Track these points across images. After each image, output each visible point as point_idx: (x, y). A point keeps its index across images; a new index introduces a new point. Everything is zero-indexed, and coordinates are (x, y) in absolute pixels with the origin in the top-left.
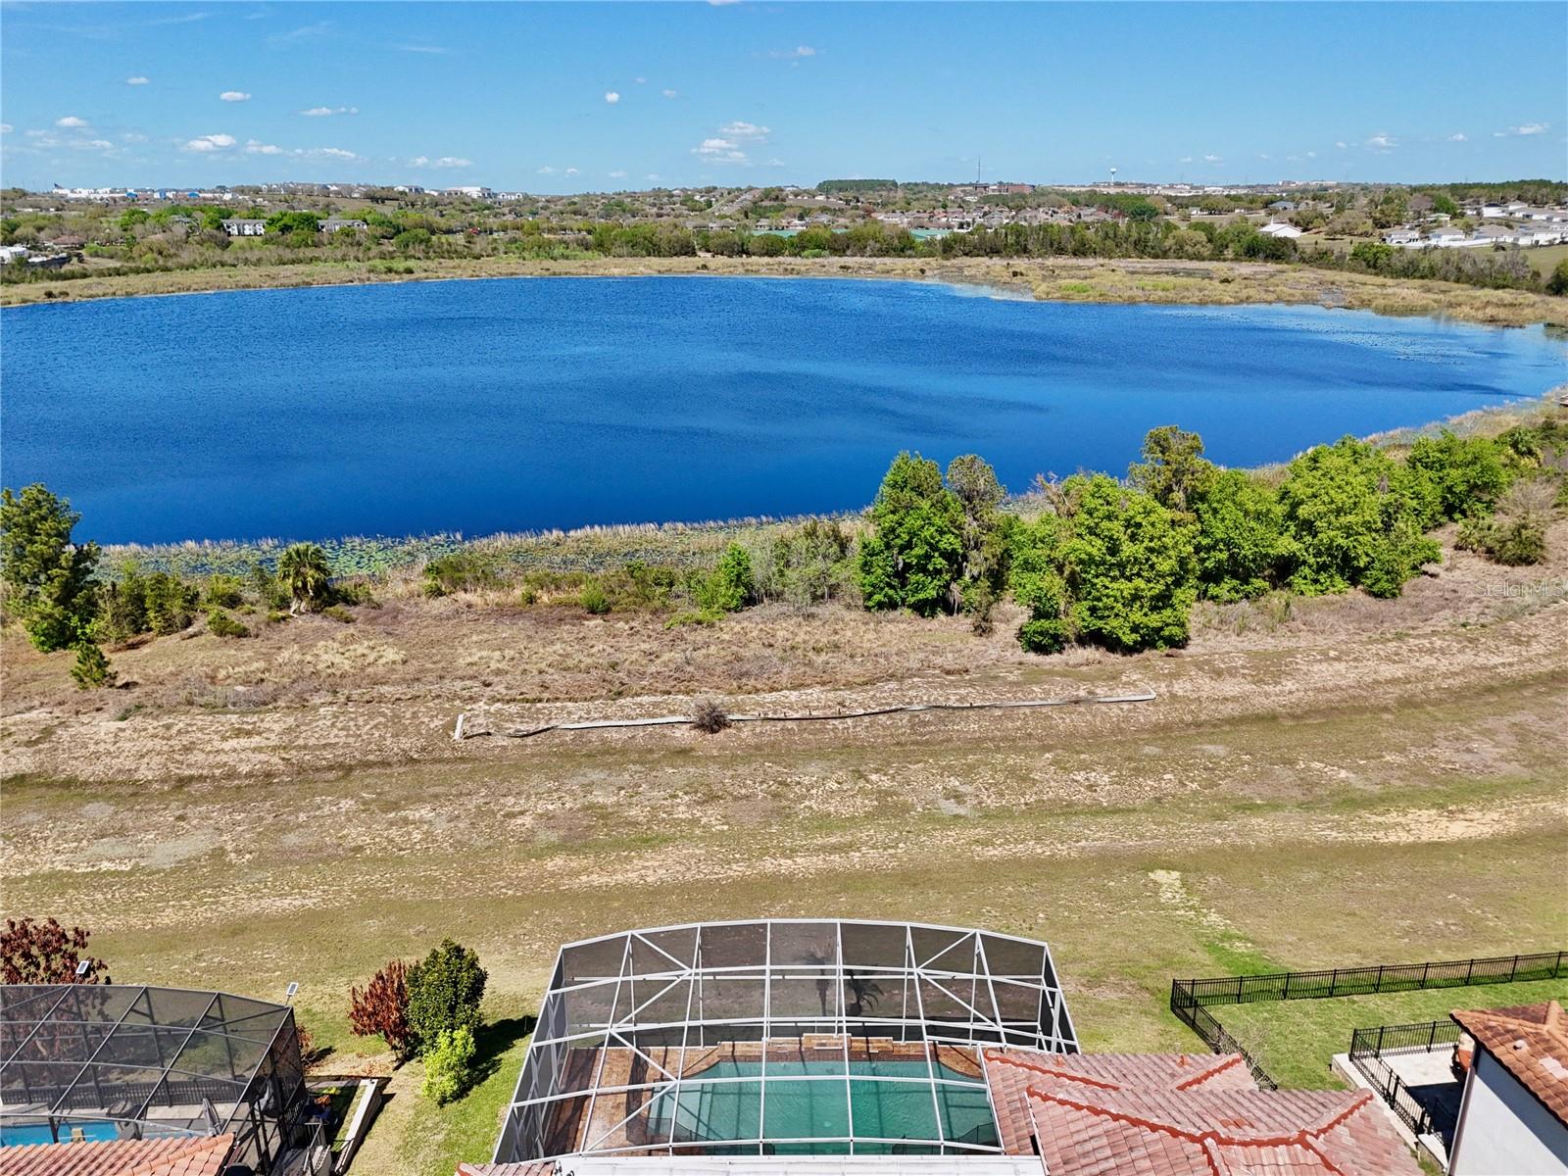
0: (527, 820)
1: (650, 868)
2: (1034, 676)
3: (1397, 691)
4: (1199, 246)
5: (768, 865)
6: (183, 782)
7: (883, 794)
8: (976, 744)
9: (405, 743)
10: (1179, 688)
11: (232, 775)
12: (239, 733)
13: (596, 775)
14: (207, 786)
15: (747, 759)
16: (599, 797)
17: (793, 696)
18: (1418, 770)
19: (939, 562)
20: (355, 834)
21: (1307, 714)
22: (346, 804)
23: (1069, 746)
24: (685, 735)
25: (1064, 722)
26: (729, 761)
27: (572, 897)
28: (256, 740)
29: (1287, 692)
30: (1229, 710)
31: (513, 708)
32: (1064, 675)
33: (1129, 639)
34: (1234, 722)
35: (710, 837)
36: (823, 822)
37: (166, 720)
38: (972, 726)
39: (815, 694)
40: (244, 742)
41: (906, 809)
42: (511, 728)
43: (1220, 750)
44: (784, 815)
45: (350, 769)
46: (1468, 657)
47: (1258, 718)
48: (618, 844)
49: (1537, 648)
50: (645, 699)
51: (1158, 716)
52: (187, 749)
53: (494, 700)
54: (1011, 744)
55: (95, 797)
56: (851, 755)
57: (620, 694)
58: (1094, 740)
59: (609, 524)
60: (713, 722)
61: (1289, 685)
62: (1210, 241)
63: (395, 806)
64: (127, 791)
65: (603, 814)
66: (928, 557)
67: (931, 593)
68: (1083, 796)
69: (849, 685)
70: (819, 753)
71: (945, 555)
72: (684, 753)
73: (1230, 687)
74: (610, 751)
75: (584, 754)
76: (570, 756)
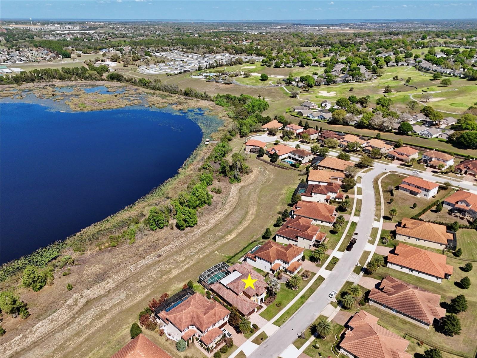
0: (154, 275)
2: (186, 234)
3: (219, 221)
5: (185, 267)
6: (109, 291)
7: (184, 255)
8: (187, 246)
9: (128, 274)
10: (201, 229)
11: (113, 288)
12: (108, 283)
13: (154, 268)
14: (113, 290)
15: (167, 258)
16: (157, 270)
17: (164, 248)
18: (226, 231)
20: (138, 286)
21: (213, 227)
22: (131, 284)
23: (196, 241)
24: (157, 259)
25: (193, 239)
26: (165, 259)
28: (111, 283)
29: (210, 226)
30: (207, 230)
31: (135, 265)
33: (193, 225)
34: (208, 232)
35: (175, 268)
36: (182, 261)
37: (95, 287)
38: (186, 244)
39: (166, 247)
41: (188, 256)
42: (138, 267)
43: (209, 236)
44: (178, 262)
45: (126, 281)
46: (223, 214)
47: (210, 230)
48: (167, 273)
49: (228, 209)
50: (148, 257)
51: (201, 234)
52: (104, 288)
54: (190, 244)
55: (101, 298)
56: (177, 253)
57: (145, 257)
58: (198, 240)
60: (159, 256)
61: (210, 224)
63: (137, 281)
64: (105, 295)
65: (161, 271)
68: (202, 247)
69: (169, 244)
70: (173, 254)
72: (159, 261)
73: (205, 227)
74: (151, 265)
75: (149, 267)
76: (147, 267)
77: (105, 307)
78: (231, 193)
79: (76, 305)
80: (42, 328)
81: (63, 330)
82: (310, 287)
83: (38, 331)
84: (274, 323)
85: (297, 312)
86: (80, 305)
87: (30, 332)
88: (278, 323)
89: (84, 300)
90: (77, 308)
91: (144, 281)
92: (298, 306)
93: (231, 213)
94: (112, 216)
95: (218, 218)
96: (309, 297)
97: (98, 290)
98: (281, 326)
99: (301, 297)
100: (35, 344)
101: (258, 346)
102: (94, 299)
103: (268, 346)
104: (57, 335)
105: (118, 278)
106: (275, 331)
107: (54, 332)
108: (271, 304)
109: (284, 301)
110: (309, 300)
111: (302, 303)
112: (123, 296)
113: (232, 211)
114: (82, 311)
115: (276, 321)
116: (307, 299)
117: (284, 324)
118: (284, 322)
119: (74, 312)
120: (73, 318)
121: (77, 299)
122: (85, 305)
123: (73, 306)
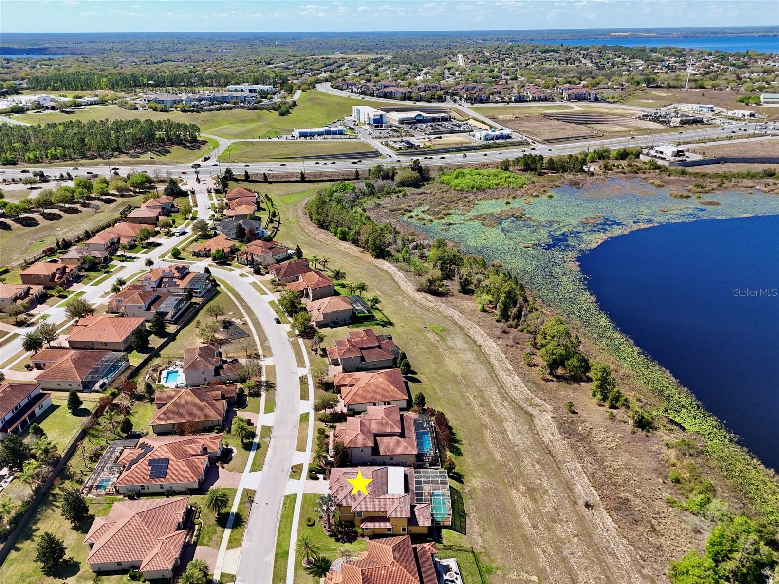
0: (538, 482)
6: (537, 434)
7: (568, 539)
8: (600, 560)
9: (560, 458)
12: (553, 434)
13: (560, 489)
14: (537, 437)
15: (576, 514)
16: (551, 491)
17: (609, 521)
20: (527, 460)
22: (538, 456)
24: (582, 502)
26: (574, 510)
28: (552, 437)
35: (537, 509)
37: (553, 423)
38: (609, 559)
39: (612, 525)
40: (550, 436)
42: (573, 472)
45: (549, 453)
48: (531, 495)
50: (594, 492)
52: (546, 430)
53: (582, 466)
55: (529, 425)
60: (589, 506)
63: (539, 463)
64: (533, 428)
65: (544, 492)
72: (575, 502)
74: (570, 490)
75: (566, 486)
76: (565, 483)
80: (511, 380)
81: (498, 392)
83: (509, 378)
84: (295, 495)
85: (277, 528)
86: (529, 408)
88: (290, 500)
89: (535, 412)
90: (526, 405)
91: (533, 468)
92: (282, 536)
96: (276, 561)
97: (545, 425)
98: (283, 498)
99: (287, 553)
101: (292, 464)
102: (532, 420)
104: (495, 389)
105: (560, 446)
106: (288, 488)
109: (307, 530)
110: (271, 558)
111: (279, 545)
114: (519, 409)
115: (295, 499)
116: (276, 555)
118: (285, 504)
119: (521, 403)
120: (512, 401)
121: (538, 406)
122: (527, 413)
123: (530, 402)
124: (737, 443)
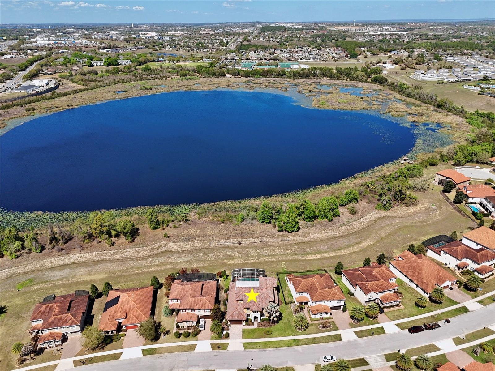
0: (221, 256)
1: (235, 262)
2: (278, 236)
3: (321, 238)
4: (362, 77)
5: (246, 261)
6: (183, 251)
7: (258, 253)
8: (270, 246)
9: (206, 246)
10: (295, 238)
11: (188, 250)
12: (187, 245)
13: (227, 250)
14: (186, 252)
15: (244, 248)
16: (228, 253)
17: (249, 239)
18: (317, 250)
19: (269, 217)
20: (204, 257)
21: (309, 242)
22: (202, 254)
23: (279, 246)
24: (237, 245)
25: (280, 243)
26: (242, 248)
27: (228, 265)
28: (189, 246)
29: (308, 239)
30: (300, 241)
31: (217, 241)
32: (282, 236)
33: (290, 231)
34: (300, 243)
35: (240, 258)
36: (252, 256)
37: (178, 243)
38: (269, 244)
39: (252, 239)
40: (188, 246)
41: (261, 254)
42: (217, 244)
43: (296, 247)
44: (248, 255)
45: (200, 249)
46: (332, 234)
47: (303, 242)
48: (231, 259)
49: (341, 232)
50: (232, 240)
51: (291, 242)
52: (182, 247)
53: (214, 240)
54: (274, 246)
55: (175, 253)
56: (256, 248)
57: (229, 239)
58: (283, 246)
59: (221, 201)
60: (240, 243)
61: (308, 238)
62: (366, 74)
63: (207, 254)
64: (178, 252)
65: (229, 255)
66: (267, 217)
67: (268, 221)
68: (279, 253)
69: (256, 238)
70: (252, 247)
71: (269, 216)
72: (237, 247)
73: (301, 238)
74: (228, 247)
75: (226, 247)
76: (224, 248)
77: (170, 261)
78: (364, 218)
79: (158, 249)
80: (128, 253)
81: (137, 261)
82: (315, 338)
83: (125, 253)
84: (244, 344)
85: (274, 349)
86: (160, 251)
87: (121, 252)
88: (247, 346)
89: (164, 249)
90: (156, 251)
91: (211, 256)
92: (282, 345)
93: (342, 236)
94: (246, 199)
95: (321, 236)
96: (302, 345)
97: (178, 246)
98: (247, 350)
99: (295, 340)
100: (117, 260)
101: (211, 350)
102: (171, 251)
103: (218, 356)
104: (131, 262)
105: (197, 244)
106: (237, 349)
107: (131, 259)
108: (263, 327)
109: (276, 333)
110: (299, 348)
111: (290, 345)
112: (187, 259)
113: (345, 236)
114: (157, 255)
115: (248, 343)
116: (297, 345)
117: (251, 350)
118: (253, 348)
119: (153, 253)
120: (149, 257)
121: (161, 246)
122: (162, 252)
123: (155, 249)
124: (200, 204)
